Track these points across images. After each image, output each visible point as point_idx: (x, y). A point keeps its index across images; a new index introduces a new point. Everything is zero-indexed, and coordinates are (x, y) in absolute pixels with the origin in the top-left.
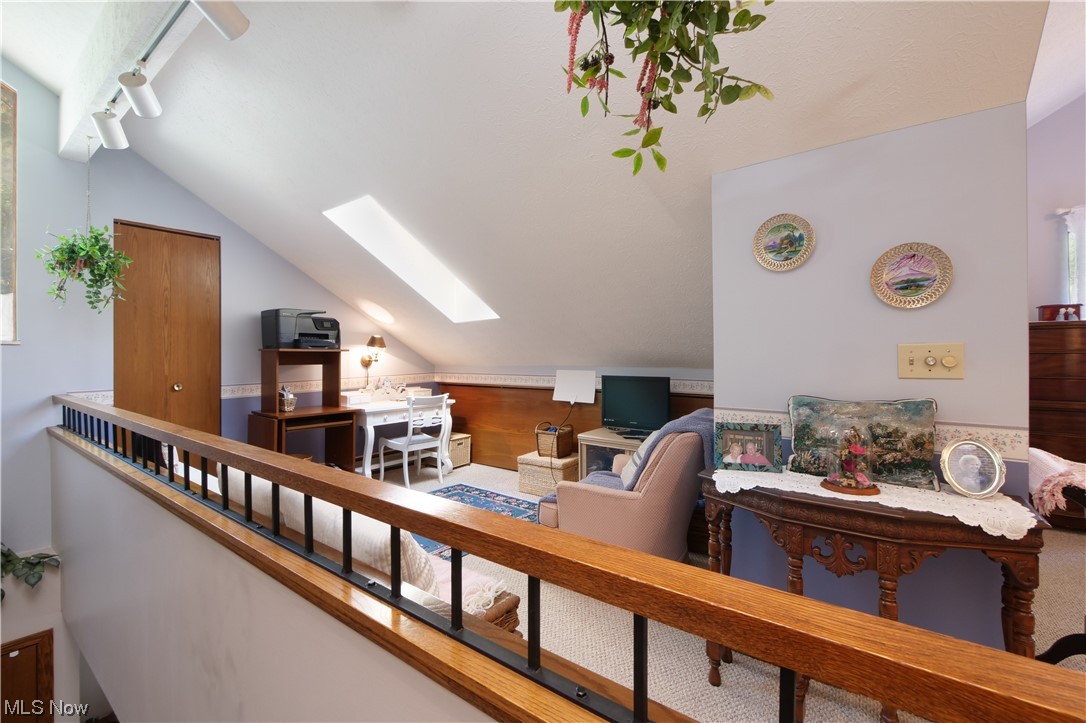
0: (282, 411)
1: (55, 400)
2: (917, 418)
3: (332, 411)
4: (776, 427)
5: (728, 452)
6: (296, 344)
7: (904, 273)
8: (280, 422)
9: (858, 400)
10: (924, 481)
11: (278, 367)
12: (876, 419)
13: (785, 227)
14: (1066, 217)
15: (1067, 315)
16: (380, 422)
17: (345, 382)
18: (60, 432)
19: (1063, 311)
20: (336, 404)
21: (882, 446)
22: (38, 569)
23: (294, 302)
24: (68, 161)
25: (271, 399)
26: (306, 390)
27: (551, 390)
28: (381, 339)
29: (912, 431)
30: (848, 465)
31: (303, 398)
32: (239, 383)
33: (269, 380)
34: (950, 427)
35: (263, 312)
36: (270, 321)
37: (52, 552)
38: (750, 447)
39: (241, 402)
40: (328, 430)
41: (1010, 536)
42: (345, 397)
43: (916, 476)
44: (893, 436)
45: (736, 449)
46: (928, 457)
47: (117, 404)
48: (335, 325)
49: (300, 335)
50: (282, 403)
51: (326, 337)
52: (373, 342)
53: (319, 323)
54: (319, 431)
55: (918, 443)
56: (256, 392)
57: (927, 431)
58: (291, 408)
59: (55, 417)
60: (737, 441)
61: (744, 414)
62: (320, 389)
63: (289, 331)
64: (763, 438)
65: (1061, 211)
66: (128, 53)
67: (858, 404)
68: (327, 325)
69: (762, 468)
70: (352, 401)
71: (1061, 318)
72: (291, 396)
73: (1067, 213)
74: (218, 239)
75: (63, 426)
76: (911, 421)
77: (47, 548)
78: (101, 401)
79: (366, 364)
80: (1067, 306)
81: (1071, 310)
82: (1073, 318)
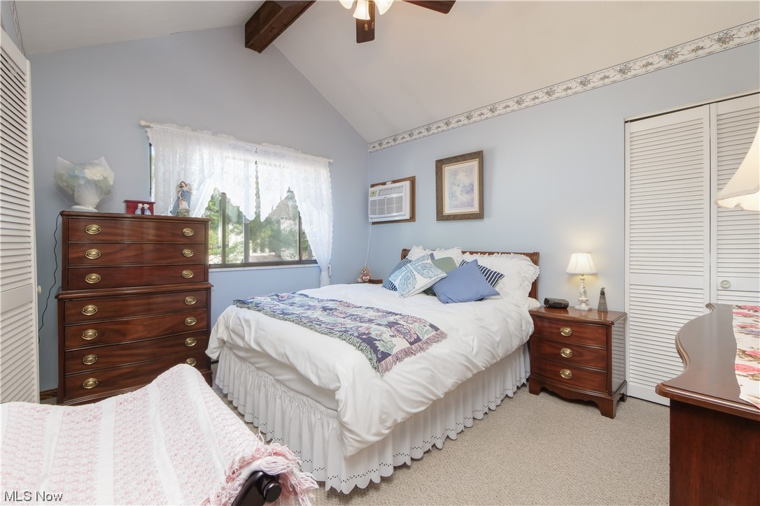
14: (147, 129)
15: (143, 210)
65: (143, 123)
71: (138, 212)
73: (149, 127)
80: (143, 203)
81: (146, 206)
82: (148, 213)
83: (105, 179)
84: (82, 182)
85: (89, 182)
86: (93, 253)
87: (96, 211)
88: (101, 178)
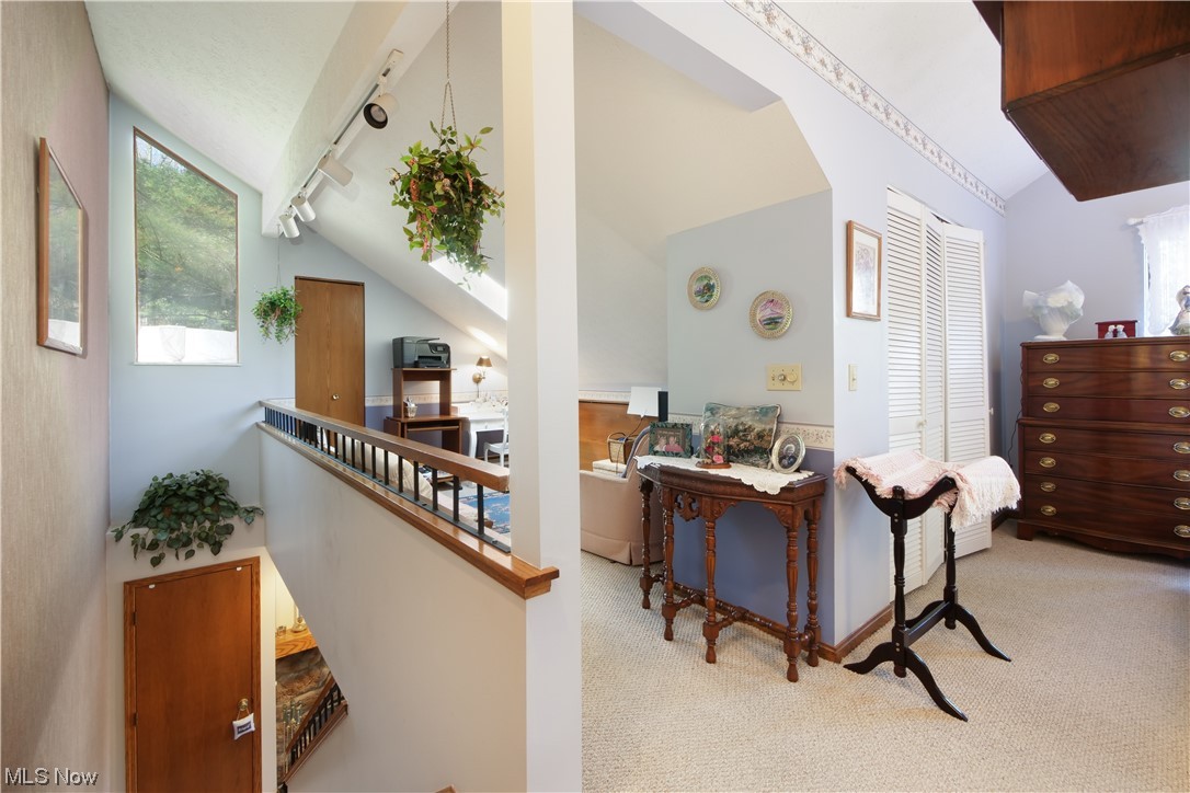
0: (407, 417)
1: (261, 404)
2: (764, 418)
3: (445, 418)
4: (688, 425)
5: (657, 443)
6: (416, 364)
7: (768, 313)
8: (403, 424)
9: (738, 406)
10: (761, 462)
11: (403, 383)
12: (743, 419)
13: (706, 277)
14: (1139, 227)
15: (1115, 332)
16: (482, 428)
17: (454, 397)
18: (264, 425)
19: (1112, 328)
20: (449, 414)
21: (740, 438)
22: (252, 514)
23: (416, 330)
24: (267, 238)
25: (400, 408)
26: (428, 401)
27: (627, 404)
28: (488, 360)
29: (758, 427)
30: (709, 450)
31: (422, 408)
32: (377, 396)
33: (397, 394)
34: (793, 426)
35: (394, 340)
36: (398, 345)
37: (258, 506)
38: (672, 439)
39: (379, 409)
40: (444, 432)
41: (770, 492)
42: (456, 408)
43: (756, 458)
44: (748, 430)
45: (663, 441)
46: (765, 445)
47: (297, 406)
48: (446, 348)
49: (420, 357)
50: (406, 411)
51: (439, 358)
52: (481, 362)
53: (434, 347)
54: (438, 432)
55: (760, 436)
56: (390, 402)
57: (768, 427)
58: (413, 415)
59: (260, 416)
60: (663, 435)
61: (685, 417)
62: (438, 401)
63: (411, 354)
64: (680, 434)
65: (1132, 221)
66: (296, 184)
67: (738, 409)
68: (440, 349)
69: (677, 455)
70: (461, 410)
71: (1109, 336)
72: (413, 405)
73: (1142, 223)
74: (363, 285)
75: (265, 422)
76: (760, 421)
77: (256, 504)
78: (287, 404)
79: (477, 381)
80: (1116, 323)
81: (1120, 327)
82: (1123, 336)
83: (1070, 303)
84: (1046, 311)
85: (1052, 310)
86: (1051, 382)
87: (1065, 339)
88: (1065, 304)
